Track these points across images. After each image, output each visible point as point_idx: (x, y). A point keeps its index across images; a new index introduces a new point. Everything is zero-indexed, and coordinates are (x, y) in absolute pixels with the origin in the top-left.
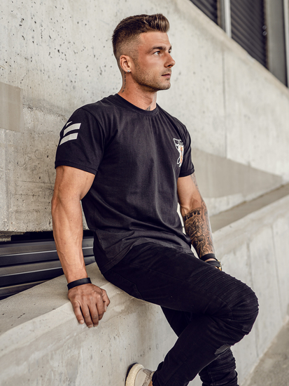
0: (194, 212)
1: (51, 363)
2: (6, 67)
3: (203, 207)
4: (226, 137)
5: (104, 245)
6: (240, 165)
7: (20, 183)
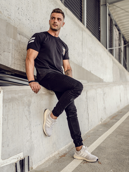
0: (68, 70)
1: (24, 98)
2: (14, 21)
3: (71, 69)
4: (82, 60)
5: (40, 73)
6: (87, 71)
7: (15, 55)
